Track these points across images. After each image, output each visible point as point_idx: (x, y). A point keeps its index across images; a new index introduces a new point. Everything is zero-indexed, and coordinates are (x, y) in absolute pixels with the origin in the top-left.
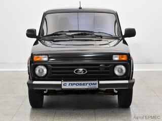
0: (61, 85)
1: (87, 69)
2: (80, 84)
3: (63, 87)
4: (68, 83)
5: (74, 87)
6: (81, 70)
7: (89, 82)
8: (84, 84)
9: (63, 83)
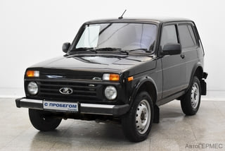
0: (42, 104)
1: (74, 89)
2: (60, 106)
3: (45, 107)
4: (49, 102)
5: (55, 108)
6: (66, 89)
7: (69, 104)
8: (64, 106)
9: (45, 102)
